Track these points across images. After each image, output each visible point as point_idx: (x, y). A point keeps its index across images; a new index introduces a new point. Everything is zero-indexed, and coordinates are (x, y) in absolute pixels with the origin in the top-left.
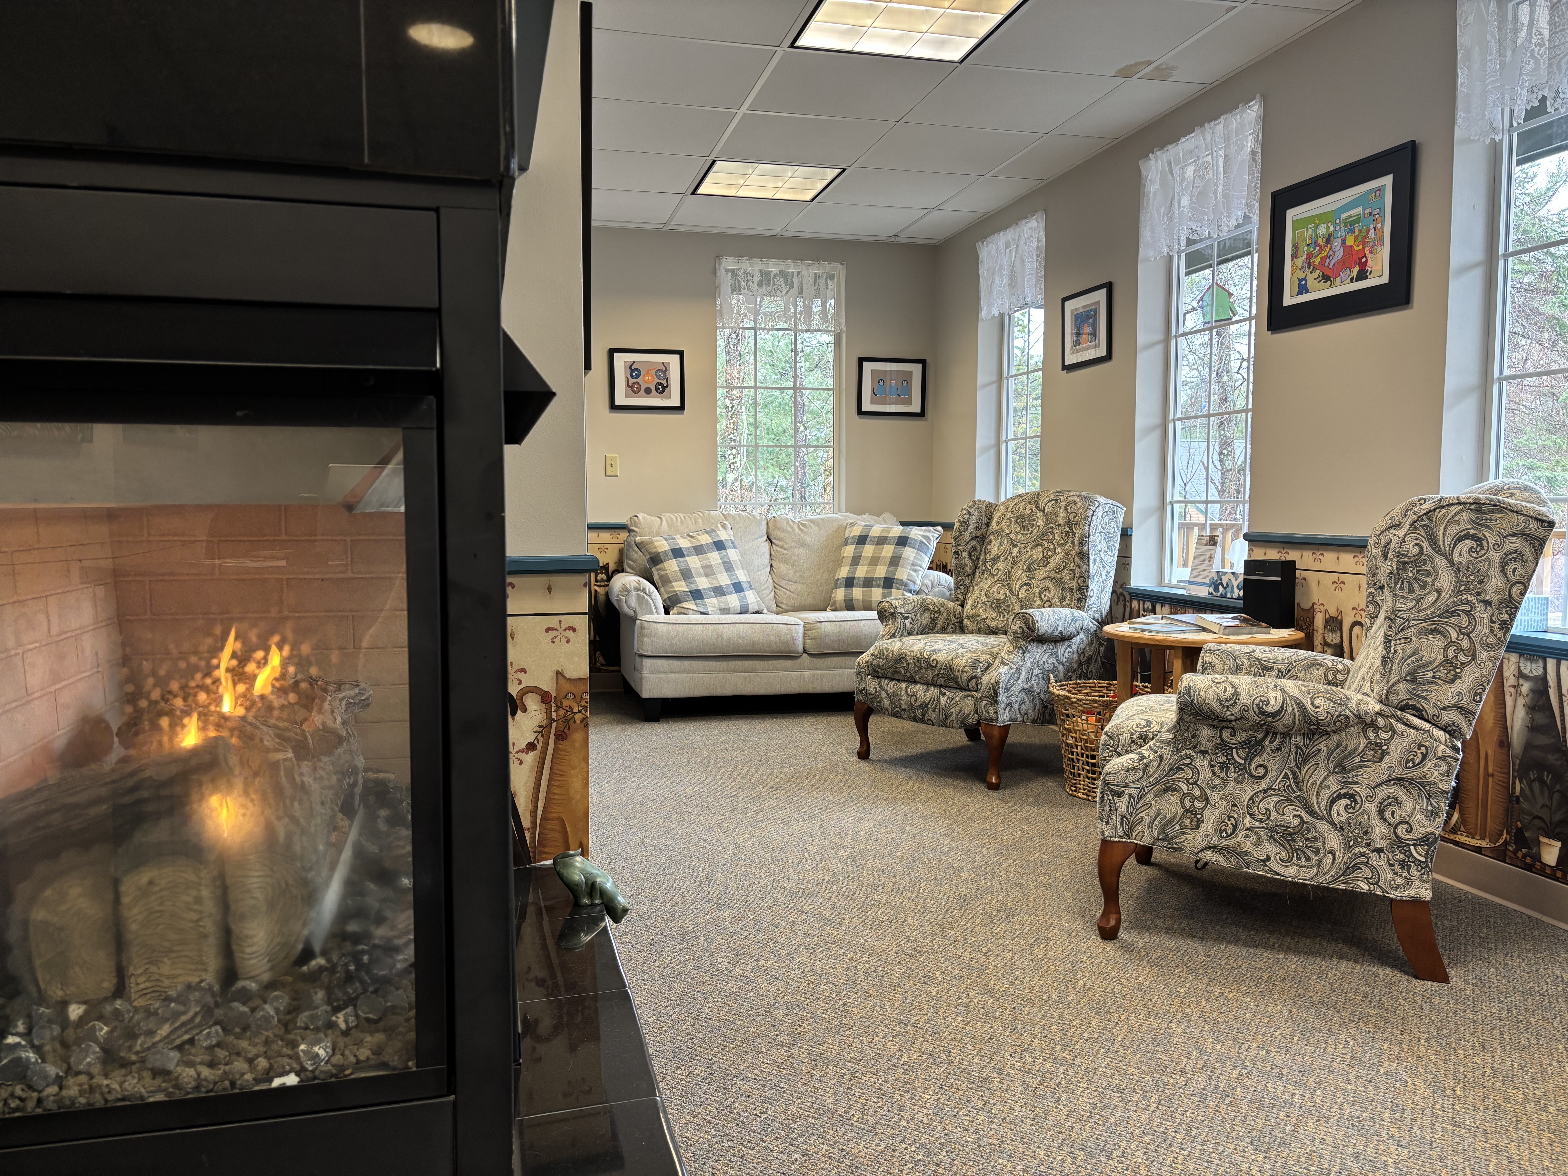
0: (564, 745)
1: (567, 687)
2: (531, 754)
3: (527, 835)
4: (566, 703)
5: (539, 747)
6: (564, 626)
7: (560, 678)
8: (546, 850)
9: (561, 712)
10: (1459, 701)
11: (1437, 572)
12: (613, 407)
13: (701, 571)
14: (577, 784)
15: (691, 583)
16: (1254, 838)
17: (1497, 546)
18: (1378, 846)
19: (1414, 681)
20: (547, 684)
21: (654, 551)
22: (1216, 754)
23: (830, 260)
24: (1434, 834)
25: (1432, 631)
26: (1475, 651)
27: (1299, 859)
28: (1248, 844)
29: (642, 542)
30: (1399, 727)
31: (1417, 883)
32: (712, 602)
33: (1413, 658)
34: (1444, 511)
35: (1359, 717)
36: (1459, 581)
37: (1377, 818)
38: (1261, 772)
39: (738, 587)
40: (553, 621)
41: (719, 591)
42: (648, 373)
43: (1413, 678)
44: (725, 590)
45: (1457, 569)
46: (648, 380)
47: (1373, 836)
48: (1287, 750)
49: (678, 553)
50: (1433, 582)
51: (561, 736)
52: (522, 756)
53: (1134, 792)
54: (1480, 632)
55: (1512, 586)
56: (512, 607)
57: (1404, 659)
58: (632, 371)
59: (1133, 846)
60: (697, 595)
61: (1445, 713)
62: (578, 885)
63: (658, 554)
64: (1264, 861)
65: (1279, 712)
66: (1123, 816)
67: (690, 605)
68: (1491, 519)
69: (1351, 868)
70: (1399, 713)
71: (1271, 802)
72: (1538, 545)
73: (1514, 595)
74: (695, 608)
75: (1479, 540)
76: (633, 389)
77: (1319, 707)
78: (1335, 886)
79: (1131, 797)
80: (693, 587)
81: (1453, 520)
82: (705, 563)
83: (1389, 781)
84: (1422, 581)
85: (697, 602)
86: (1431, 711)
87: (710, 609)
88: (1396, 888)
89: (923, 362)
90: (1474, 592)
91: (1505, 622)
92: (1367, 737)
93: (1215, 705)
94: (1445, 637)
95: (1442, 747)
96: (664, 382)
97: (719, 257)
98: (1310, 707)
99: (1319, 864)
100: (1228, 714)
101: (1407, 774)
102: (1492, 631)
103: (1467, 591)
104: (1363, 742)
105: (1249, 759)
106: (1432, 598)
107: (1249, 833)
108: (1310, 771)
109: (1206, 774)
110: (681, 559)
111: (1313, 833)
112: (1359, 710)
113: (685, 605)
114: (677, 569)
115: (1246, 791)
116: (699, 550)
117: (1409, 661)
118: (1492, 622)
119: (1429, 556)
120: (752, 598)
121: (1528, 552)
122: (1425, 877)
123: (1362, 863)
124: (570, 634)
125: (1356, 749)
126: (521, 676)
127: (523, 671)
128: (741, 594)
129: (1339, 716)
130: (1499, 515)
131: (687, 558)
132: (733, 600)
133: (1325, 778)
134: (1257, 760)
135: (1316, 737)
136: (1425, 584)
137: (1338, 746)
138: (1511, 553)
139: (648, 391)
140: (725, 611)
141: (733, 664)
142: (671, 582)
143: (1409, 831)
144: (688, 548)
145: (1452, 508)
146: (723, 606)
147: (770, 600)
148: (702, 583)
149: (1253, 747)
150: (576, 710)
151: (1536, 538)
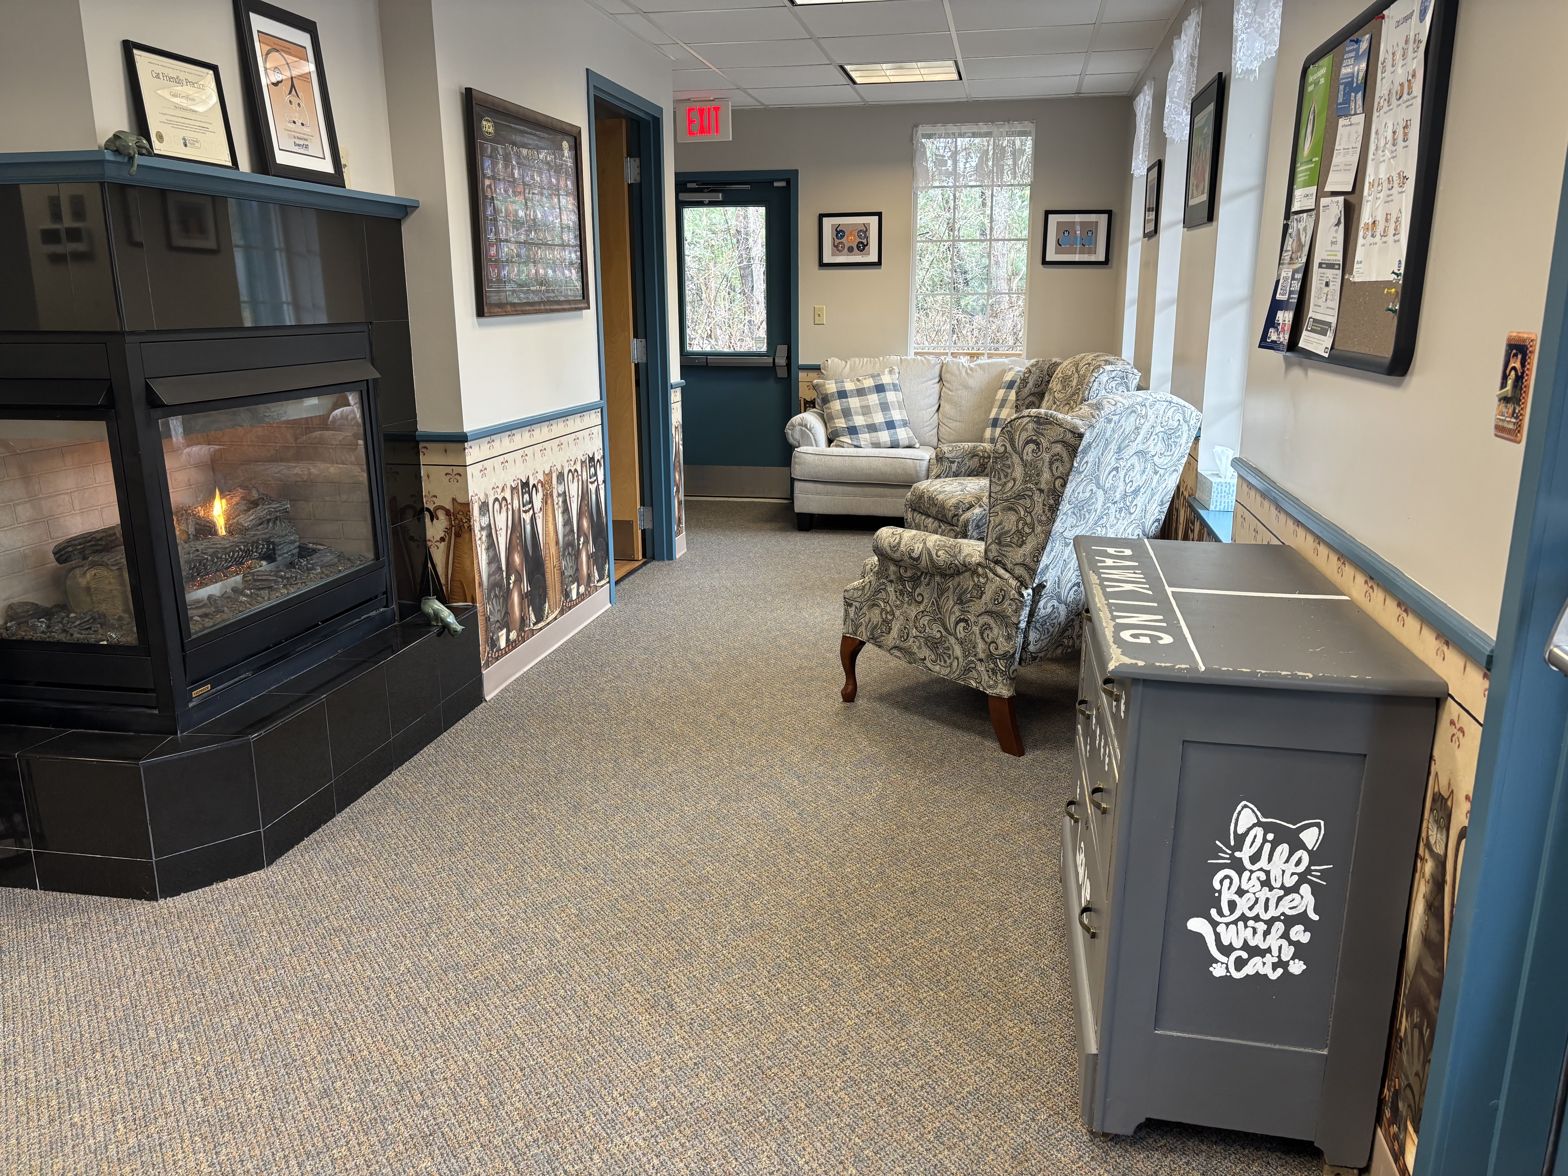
0: (459, 540)
1: (459, 507)
2: (443, 543)
3: (444, 588)
4: (459, 516)
5: (447, 540)
6: (455, 473)
7: (455, 502)
8: (454, 597)
9: (457, 522)
10: (1024, 560)
11: (1014, 466)
12: (822, 265)
13: (860, 410)
14: (468, 563)
15: (849, 420)
16: (917, 643)
17: (1048, 449)
18: (980, 657)
19: (999, 544)
20: (448, 506)
21: (824, 392)
22: (897, 583)
23: (1020, 119)
24: (1009, 652)
25: (1011, 509)
26: (1034, 525)
27: (940, 661)
28: (915, 647)
29: (817, 385)
30: (991, 575)
31: (1000, 686)
32: (865, 437)
33: (999, 527)
34: (1020, 421)
35: (964, 565)
36: (1026, 474)
37: (980, 637)
38: (920, 599)
39: (890, 425)
40: (449, 470)
41: (872, 428)
42: (851, 234)
43: (999, 541)
44: (878, 427)
45: (1025, 464)
46: (851, 240)
47: (978, 650)
48: (933, 585)
49: (842, 394)
50: (1012, 473)
51: (458, 535)
52: (438, 544)
53: (858, 604)
54: (1037, 511)
55: (1055, 480)
56: (423, 460)
57: (994, 528)
58: (838, 232)
59: (858, 642)
60: (853, 431)
61: (1017, 567)
62: (429, 614)
63: (827, 395)
64: (922, 659)
65: (919, 557)
66: (852, 621)
67: (846, 439)
68: (1045, 429)
69: (967, 670)
70: (992, 565)
71: (925, 620)
72: (1073, 451)
73: (1057, 487)
74: (850, 442)
75: (1038, 444)
76: (837, 248)
77: (939, 557)
78: (959, 682)
79: (856, 608)
80: (851, 424)
81: (1024, 429)
82: (864, 403)
83: (986, 612)
84: (1006, 472)
85: (852, 436)
86: (1009, 566)
87: (863, 443)
88: (990, 687)
89: (1109, 213)
90: (1034, 482)
91: (1051, 506)
92: (974, 581)
93: (888, 549)
94: (1017, 513)
95: (1014, 592)
96: (865, 241)
97: (916, 126)
98: (935, 556)
99: (951, 665)
100: (896, 556)
101: (995, 609)
102: (1044, 512)
103: (1030, 481)
104: (972, 583)
105: (914, 588)
106: (1010, 485)
107: (915, 640)
108: (945, 601)
109: (893, 597)
110: (844, 400)
111: (947, 645)
112: (964, 561)
113: (842, 439)
114: (840, 408)
115: (913, 611)
116: (861, 392)
117: (997, 529)
118: (1044, 505)
119: (1010, 454)
120: (903, 434)
121: (1065, 455)
122: (1005, 681)
123: (972, 668)
124: (458, 477)
125: (968, 588)
126: (434, 499)
127: (435, 496)
128: (892, 431)
129: (951, 564)
130: (1050, 426)
131: (849, 399)
132: (884, 436)
133: (953, 607)
134: (918, 591)
135: (947, 578)
136: (1007, 473)
137: (959, 585)
138: (1055, 455)
139: (851, 250)
140: (877, 445)
141: (867, 490)
142: (834, 419)
143: (996, 649)
144: (852, 391)
145: (1024, 419)
146: (875, 440)
147: (932, 435)
148: (859, 421)
149: (916, 580)
150: (464, 521)
151: (1070, 445)
